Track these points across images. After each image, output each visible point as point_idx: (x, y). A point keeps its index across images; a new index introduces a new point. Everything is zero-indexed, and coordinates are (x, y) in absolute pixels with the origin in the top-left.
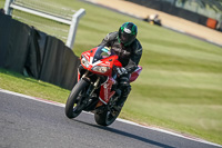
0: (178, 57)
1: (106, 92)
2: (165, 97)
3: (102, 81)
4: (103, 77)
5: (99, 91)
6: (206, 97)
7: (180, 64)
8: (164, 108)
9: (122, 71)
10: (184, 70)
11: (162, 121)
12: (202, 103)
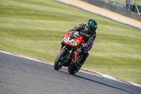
0: (37, 11)
1: (76, 56)
2: (28, 36)
3: (74, 50)
4: (74, 48)
5: (72, 56)
6: (54, 36)
7: (38, 15)
8: (28, 43)
9: (85, 45)
10: (41, 19)
11: (27, 52)
12: (52, 40)
